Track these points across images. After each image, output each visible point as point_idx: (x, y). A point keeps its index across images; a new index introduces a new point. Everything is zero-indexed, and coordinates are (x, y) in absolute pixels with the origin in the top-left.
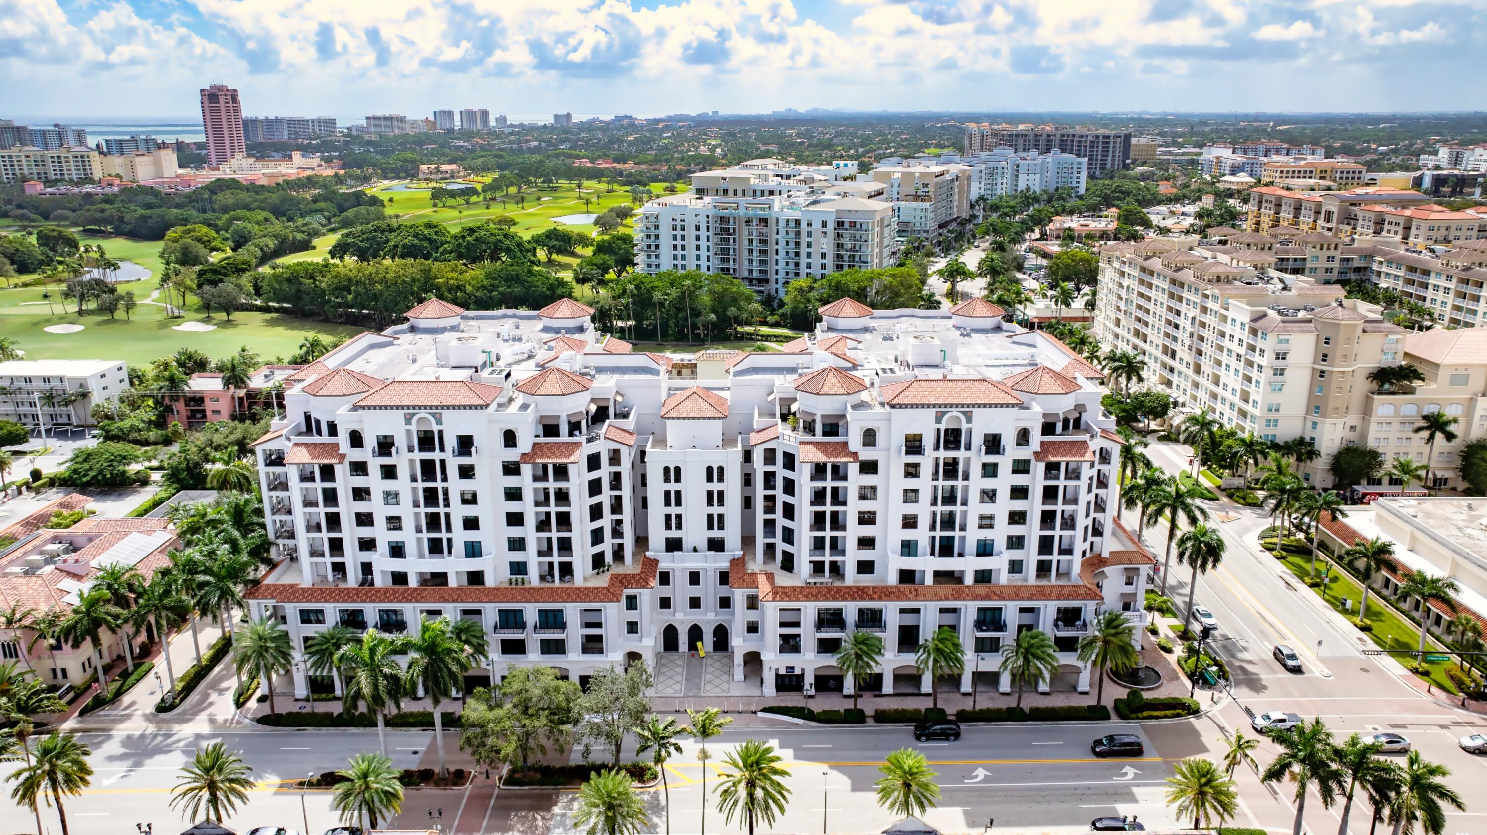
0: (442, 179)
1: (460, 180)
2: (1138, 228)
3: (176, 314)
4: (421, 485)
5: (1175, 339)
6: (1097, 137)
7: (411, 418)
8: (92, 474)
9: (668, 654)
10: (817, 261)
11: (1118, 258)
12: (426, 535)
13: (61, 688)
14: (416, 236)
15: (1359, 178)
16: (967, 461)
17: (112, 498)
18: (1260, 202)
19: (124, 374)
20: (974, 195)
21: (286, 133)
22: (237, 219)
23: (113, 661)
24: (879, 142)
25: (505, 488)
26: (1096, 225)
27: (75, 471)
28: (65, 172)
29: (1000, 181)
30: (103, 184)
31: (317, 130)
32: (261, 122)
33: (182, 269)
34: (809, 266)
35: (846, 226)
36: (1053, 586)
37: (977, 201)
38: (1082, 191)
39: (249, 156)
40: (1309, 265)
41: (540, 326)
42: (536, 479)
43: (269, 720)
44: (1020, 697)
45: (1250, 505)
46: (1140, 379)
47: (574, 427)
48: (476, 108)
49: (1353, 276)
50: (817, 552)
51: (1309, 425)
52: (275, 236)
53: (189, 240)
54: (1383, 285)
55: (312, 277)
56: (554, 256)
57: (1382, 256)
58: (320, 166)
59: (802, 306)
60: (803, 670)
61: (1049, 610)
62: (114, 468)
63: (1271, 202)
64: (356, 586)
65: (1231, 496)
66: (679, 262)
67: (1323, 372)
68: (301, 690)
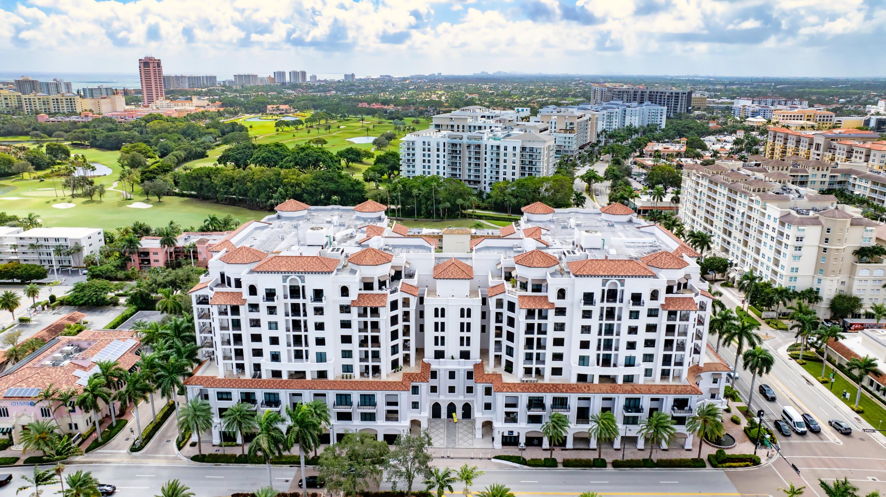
0: (280, 114)
1: (291, 115)
2: (698, 150)
3: (129, 197)
4: (291, 318)
5: (731, 225)
6: (672, 93)
7: (286, 279)
8: (86, 299)
9: (435, 420)
10: (509, 171)
11: (695, 174)
12: (293, 348)
13: (74, 435)
14: (269, 151)
15: (831, 120)
16: (621, 309)
17: (97, 313)
18: (775, 137)
19: (102, 236)
20: (599, 130)
21: (187, 84)
22: (162, 138)
23: (103, 418)
24: (538, 93)
25: (341, 321)
26: (674, 148)
27: (76, 297)
28: (61, 108)
29: (614, 120)
30: (83, 115)
31: (205, 82)
32: (173, 77)
33: (132, 170)
34: (505, 174)
35: (528, 150)
36: (671, 386)
37: (601, 133)
38: (663, 126)
39: (167, 98)
40: (810, 179)
41: (354, 216)
42: (360, 315)
43: (199, 458)
44: (651, 453)
45: (780, 329)
46: (709, 248)
47: (382, 284)
48: (298, 70)
49: (837, 187)
50: (528, 362)
51: (816, 280)
52: (185, 150)
53: (135, 152)
54: (856, 192)
55: (208, 176)
56: (350, 164)
57: (856, 175)
58: (208, 105)
59: (501, 198)
60: (519, 433)
61: (669, 401)
62: (98, 296)
63: (781, 137)
64: (250, 378)
65: (768, 323)
66: (427, 170)
67: (825, 249)
68: (216, 440)
